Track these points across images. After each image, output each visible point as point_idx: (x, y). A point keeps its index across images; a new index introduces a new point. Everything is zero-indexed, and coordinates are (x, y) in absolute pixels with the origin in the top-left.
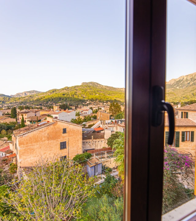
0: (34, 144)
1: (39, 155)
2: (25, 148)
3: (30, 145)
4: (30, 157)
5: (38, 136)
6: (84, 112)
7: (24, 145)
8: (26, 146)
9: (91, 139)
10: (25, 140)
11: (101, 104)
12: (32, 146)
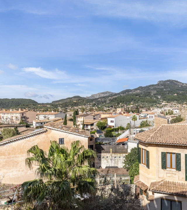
0: (18, 155)
1: (25, 169)
2: (6, 160)
3: (13, 156)
4: (12, 171)
5: (23, 146)
6: (149, 115)
7: (5, 156)
8: (8, 158)
9: (109, 152)
10: (6, 150)
11: (179, 106)
12: (15, 158)
